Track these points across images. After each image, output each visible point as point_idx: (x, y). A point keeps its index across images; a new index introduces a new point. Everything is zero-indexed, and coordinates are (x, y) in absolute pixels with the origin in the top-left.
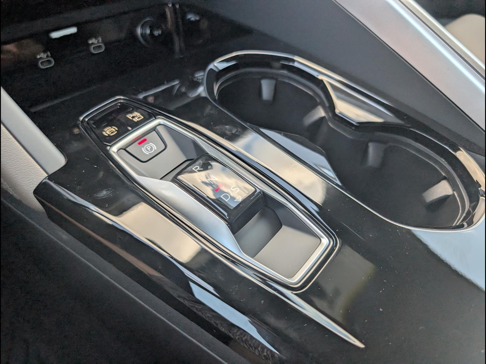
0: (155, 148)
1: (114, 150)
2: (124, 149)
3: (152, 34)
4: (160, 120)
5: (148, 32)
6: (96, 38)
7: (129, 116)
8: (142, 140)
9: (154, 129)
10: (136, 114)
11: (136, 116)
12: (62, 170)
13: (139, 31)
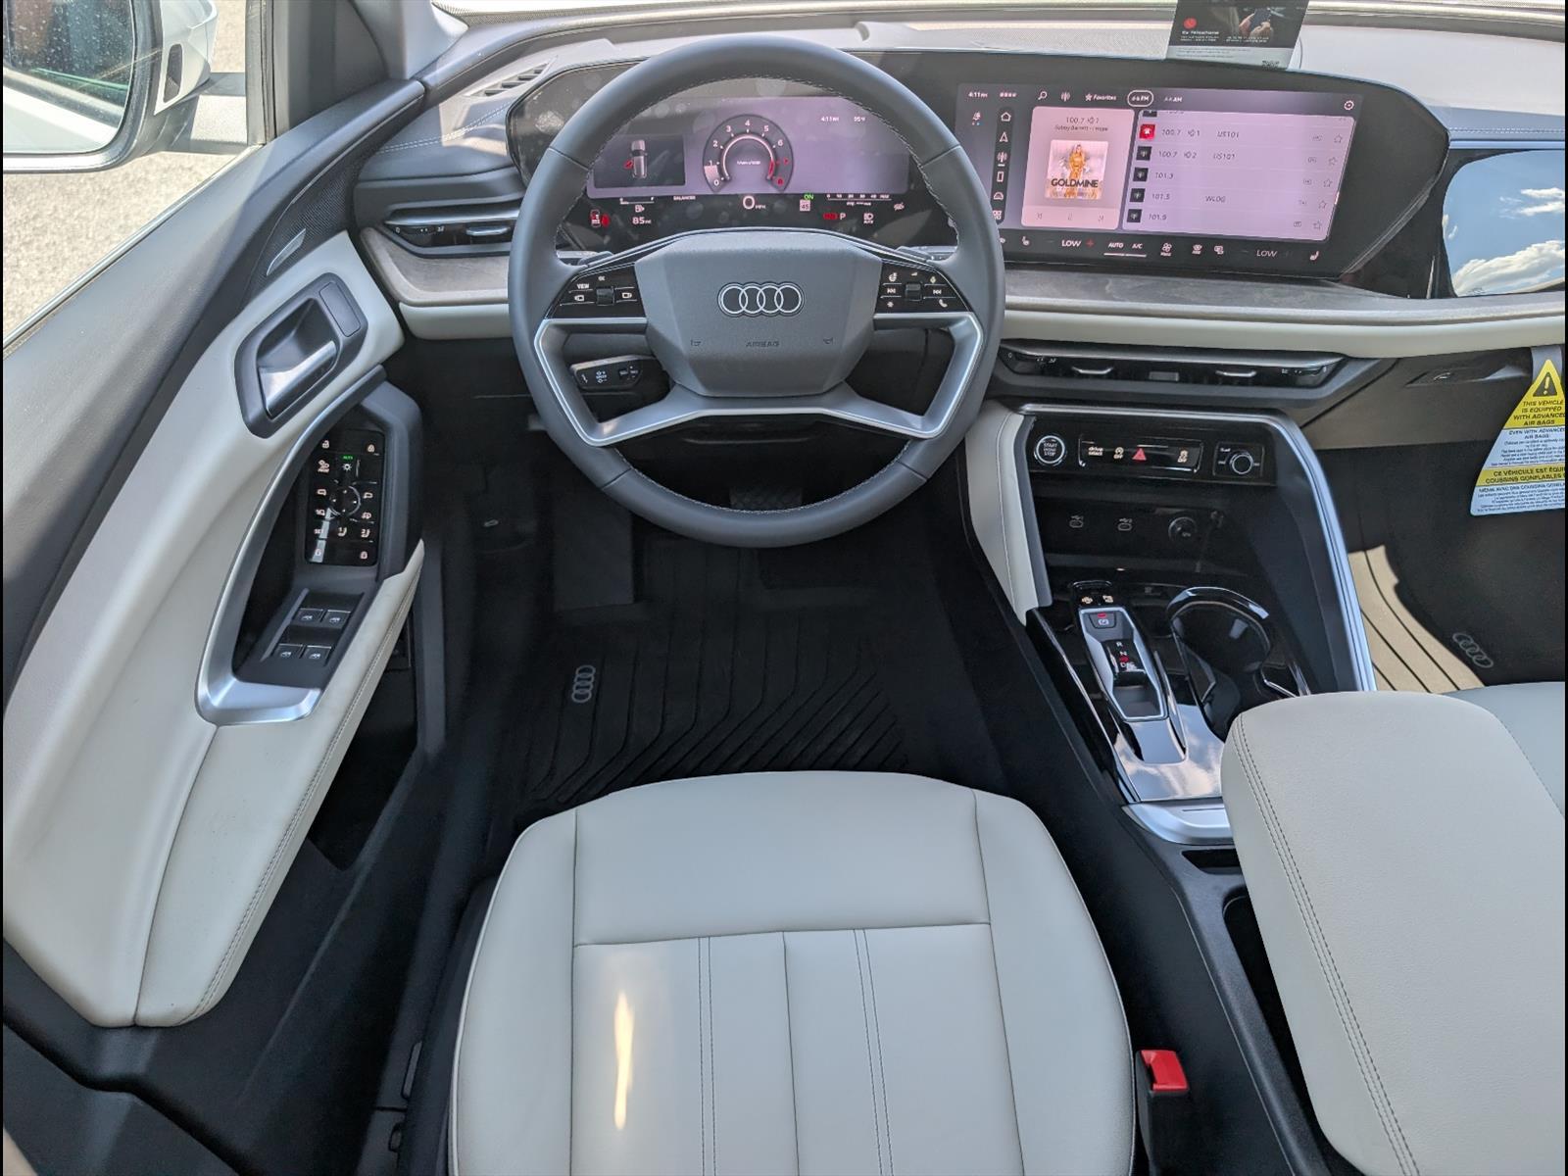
0: (1108, 623)
1: (1082, 612)
2: (1089, 614)
3: (1180, 532)
4: (1122, 609)
5: (1179, 529)
6: (1127, 518)
7: (1104, 597)
8: (1102, 615)
9: (1114, 613)
10: (1110, 597)
11: (1109, 599)
12: (1046, 608)
13: (1173, 524)
